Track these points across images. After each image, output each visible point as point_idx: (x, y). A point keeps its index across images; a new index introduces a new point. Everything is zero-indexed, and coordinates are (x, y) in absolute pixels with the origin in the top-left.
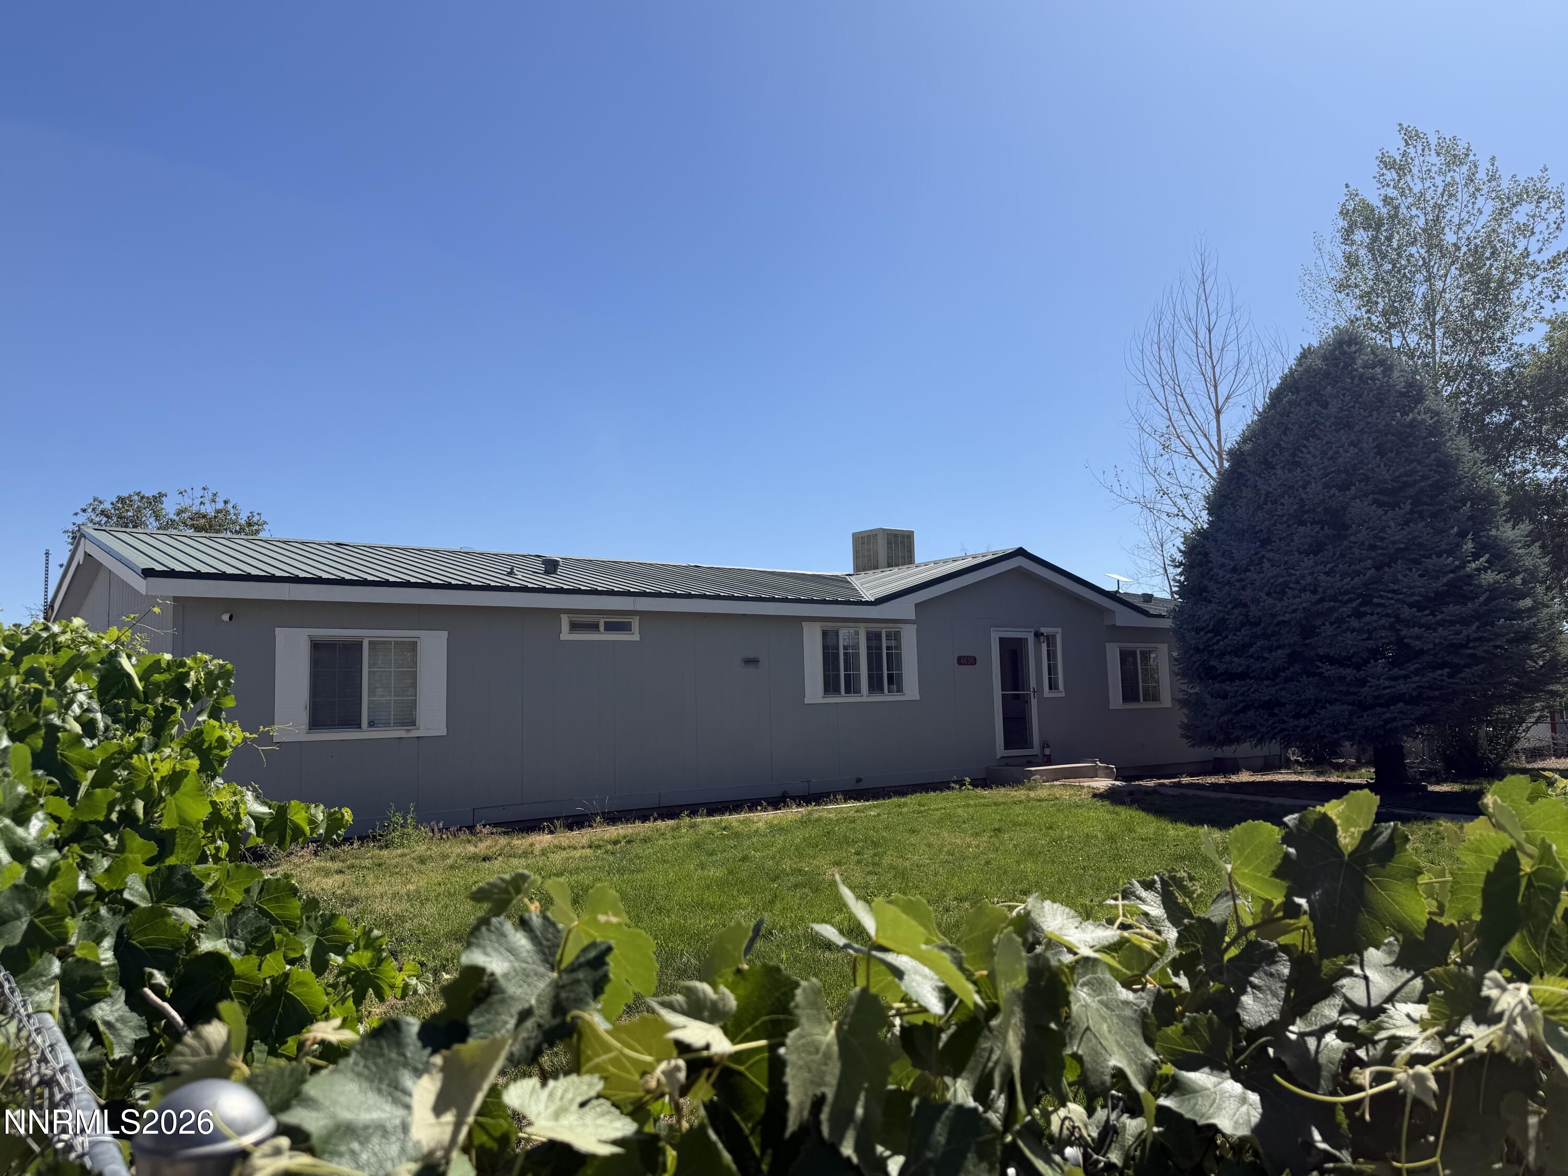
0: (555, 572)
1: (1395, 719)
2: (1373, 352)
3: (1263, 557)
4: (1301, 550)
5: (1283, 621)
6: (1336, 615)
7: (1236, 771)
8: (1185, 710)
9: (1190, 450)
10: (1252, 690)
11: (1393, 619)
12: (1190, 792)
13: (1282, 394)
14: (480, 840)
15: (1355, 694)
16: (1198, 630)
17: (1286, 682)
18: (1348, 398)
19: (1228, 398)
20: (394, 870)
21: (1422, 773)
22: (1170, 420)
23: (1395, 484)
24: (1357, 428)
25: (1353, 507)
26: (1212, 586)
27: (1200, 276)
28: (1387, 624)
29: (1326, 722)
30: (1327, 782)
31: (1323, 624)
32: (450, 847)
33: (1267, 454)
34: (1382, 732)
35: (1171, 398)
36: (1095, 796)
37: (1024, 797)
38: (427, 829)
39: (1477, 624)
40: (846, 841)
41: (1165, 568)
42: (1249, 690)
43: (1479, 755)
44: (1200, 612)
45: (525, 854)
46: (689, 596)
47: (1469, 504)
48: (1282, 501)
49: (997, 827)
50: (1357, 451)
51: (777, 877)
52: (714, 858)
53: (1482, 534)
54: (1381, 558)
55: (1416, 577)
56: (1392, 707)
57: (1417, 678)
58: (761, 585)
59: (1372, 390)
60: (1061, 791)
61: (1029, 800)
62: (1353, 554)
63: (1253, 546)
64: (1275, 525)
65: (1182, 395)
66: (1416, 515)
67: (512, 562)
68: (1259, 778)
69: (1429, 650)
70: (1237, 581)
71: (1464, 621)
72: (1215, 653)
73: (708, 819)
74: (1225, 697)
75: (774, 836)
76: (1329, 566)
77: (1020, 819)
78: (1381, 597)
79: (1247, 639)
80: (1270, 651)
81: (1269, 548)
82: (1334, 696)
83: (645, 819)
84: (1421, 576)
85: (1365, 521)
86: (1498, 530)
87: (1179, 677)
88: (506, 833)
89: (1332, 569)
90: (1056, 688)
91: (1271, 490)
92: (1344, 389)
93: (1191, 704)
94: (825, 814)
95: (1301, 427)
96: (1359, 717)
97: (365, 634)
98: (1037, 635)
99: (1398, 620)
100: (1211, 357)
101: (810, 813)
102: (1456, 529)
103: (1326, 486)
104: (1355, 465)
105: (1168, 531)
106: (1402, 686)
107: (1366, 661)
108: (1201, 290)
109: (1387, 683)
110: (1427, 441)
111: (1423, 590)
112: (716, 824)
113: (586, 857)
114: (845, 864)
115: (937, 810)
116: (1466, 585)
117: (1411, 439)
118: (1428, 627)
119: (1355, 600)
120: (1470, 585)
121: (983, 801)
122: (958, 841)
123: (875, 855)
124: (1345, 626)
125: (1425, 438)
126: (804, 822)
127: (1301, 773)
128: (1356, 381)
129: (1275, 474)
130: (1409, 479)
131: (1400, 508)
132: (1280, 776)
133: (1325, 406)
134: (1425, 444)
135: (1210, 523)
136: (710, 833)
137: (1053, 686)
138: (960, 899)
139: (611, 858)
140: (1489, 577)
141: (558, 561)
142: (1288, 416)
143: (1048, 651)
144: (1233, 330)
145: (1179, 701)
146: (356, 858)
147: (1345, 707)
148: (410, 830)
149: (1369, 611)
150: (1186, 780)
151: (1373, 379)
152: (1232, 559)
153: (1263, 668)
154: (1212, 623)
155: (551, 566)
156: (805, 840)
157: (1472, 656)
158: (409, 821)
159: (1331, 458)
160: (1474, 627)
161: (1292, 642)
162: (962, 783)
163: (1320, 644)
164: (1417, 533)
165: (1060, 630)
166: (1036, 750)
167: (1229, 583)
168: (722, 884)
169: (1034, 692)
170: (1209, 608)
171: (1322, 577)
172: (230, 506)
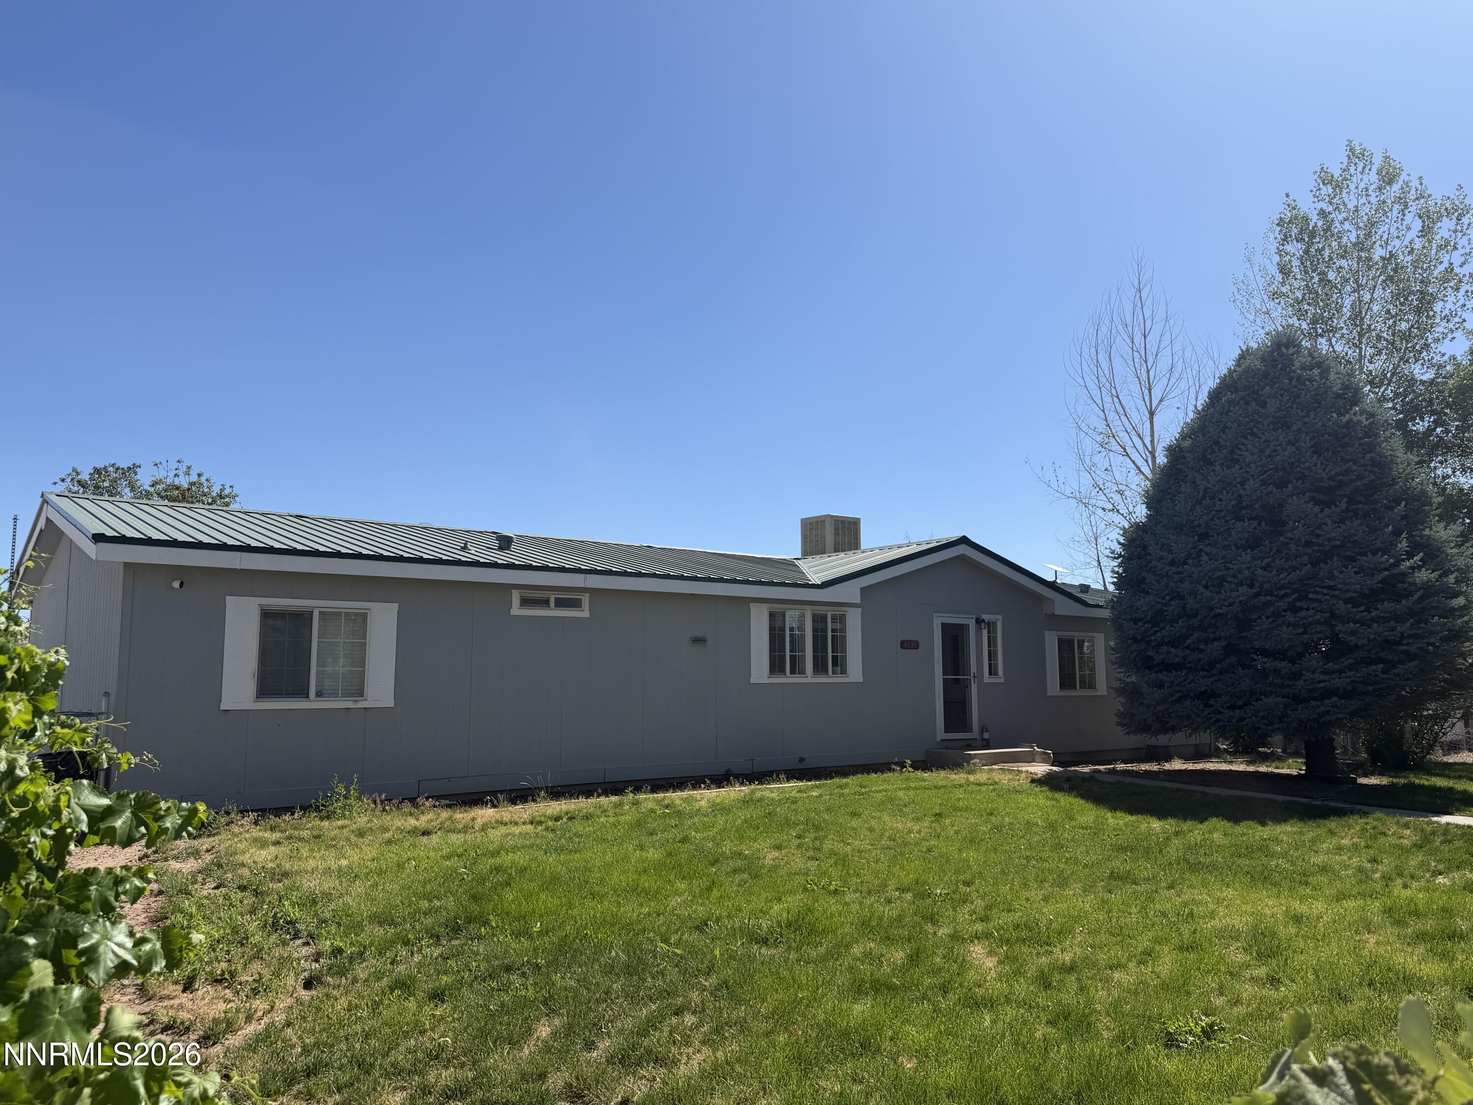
0: (508, 548)
1: (1328, 712)
2: (1310, 355)
3: (1201, 550)
4: (1239, 545)
5: (1220, 615)
6: (1271, 609)
7: (1168, 759)
8: (1120, 699)
9: (1125, 449)
10: (1188, 680)
11: (1328, 615)
12: (1128, 780)
13: (1220, 393)
14: (423, 813)
15: (1290, 687)
16: (1136, 621)
17: (1221, 673)
18: (1286, 398)
19: (1161, 401)
20: (332, 845)
21: (1348, 765)
22: (1106, 420)
23: (1331, 482)
24: (1295, 427)
25: (1290, 504)
26: (1150, 578)
27: (1136, 285)
28: (1322, 620)
29: (1261, 714)
30: (1257, 772)
31: (1260, 618)
32: (392, 820)
33: (1206, 451)
34: (1316, 726)
35: (1107, 399)
36: (1033, 781)
37: (964, 781)
38: (370, 801)
39: (1411, 621)
40: (787, 823)
41: (1099, 561)
42: (1185, 680)
43: (1405, 748)
44: (1138, 603)
45: (465, 830)
46: (639, 575)
47: (1403, 503)
48: (1221, 497)
49: (938, 811)
50: (1294, 449)
51: (717, 861)
52: (655, 838)
53: (1414, 533)
54: (1317, 554)
55: (1352, 573)
56: (1326, 701)
57: (1352, 673)
58: (712, 566)
59: (1309, 391)
60: (1000, 775)
61: (969, 783)
62: (1290, 550)
63: (1191, 539)
64: (1213, 520)
65: (1118, 397)
66: (1351, 514)
67: (466, 537)
68: (1190, 766)
69: (1364, 645)
70: (1175, 573)
71: (1398, 618)
72: (1153, 644)
73: (651, 796)
74: (1161, 686)
75: (715, 816)
76: (1266, 561)
77: (961, 804)
78: (1316, 592)
79: (1184, 631)
80: (1206, 643)
81: (1207, 542)
82: (1268, 689)
83: (588, 794)
84: (1356, 573)
85: (1301, 518)
86: (1431, 529)
87: (1116, 666)
88: (449, 806)
89: (1268, 564)
90: (996, 674)
91: (1210, 486)
92: (1282, 390)
93: (1130, 693)
94: (767, 794)
95: (1239, 425)
96: (1293, 710)
97: (316, 605)
98: (979, 621)
99: (1333, 615)
100: (1146, 362)
101: (753, 792)
102: (1390, 528)
103: (1264, 483)
104: (1293, 463)
105: (1102, 525)
106: (1337, 680)
107: (1301, 655)
108: (1138, 297)
109: (1322, 677)
110: (1363, 441)
111: (1358, 586)
112: (658, 802)
113: (527, 833)
114: (786, 847)
115: (877, 792)
116: (1400, 582)
117: (1347, 440)
118: (1363, 623)
119: (1290, 595)
120: (1404, 582)
121: (923, 784)
122: (900, 826)
123: (816, 838)
124: (1281, 620)
125: (1361, 439)
126: (746, 802)
127: (1231, 762)
128: (1294, 382)
129: (1213, 470)
130: (1345, 478)
131: (1336, 506)
132: (1211, 764)
133: (1264, 405)
134: (1360, 444)
135: (1148, 517)
136: (653, 811)
137: (992, 671)
138: (903, 890)
139: (550, 835)
140: (1423, 576)
141: (512, 538)
142: (1227, 415)
143: (989, 637)
144: (1167, 336)
145: (1116, 689)
146: (295, 829)
147: (1280, 699)
148: (352, 801)
149: (1305, 606)
150: (1120, 766)
151: (1311, 380)
152: (1170, 552)
153: (1200, 660)
154: (1150, 614)
155: (505, 542)
156: (746, 821)
157: (1406, 653)
158: (352, 792)
159: (1269, 456)
160: (1408, 624)
161: (1228, 634)
162: (902, 765)
163: (1256, 637)
164: (1352, 531)
165: (1000, 617)
166: (975, 734)
167: (1167, 575)
168: (659, 867)
169: (974, 677)
170: (1147, 599)
171: (1259, 572)
172: (203, 479)
